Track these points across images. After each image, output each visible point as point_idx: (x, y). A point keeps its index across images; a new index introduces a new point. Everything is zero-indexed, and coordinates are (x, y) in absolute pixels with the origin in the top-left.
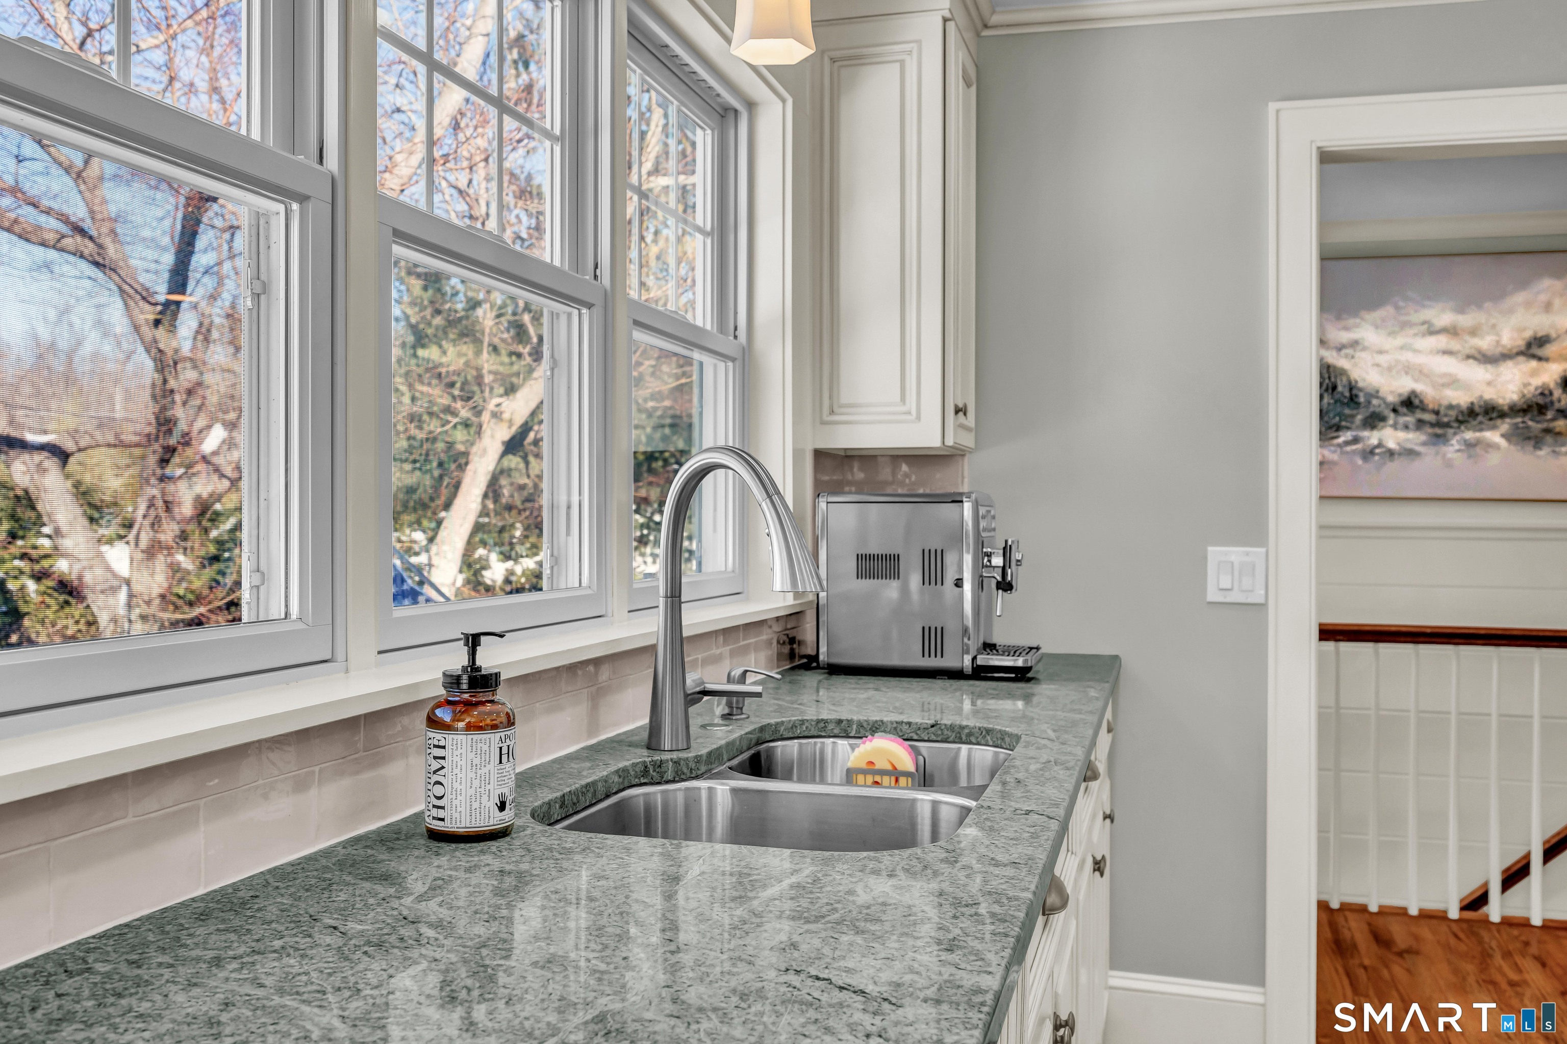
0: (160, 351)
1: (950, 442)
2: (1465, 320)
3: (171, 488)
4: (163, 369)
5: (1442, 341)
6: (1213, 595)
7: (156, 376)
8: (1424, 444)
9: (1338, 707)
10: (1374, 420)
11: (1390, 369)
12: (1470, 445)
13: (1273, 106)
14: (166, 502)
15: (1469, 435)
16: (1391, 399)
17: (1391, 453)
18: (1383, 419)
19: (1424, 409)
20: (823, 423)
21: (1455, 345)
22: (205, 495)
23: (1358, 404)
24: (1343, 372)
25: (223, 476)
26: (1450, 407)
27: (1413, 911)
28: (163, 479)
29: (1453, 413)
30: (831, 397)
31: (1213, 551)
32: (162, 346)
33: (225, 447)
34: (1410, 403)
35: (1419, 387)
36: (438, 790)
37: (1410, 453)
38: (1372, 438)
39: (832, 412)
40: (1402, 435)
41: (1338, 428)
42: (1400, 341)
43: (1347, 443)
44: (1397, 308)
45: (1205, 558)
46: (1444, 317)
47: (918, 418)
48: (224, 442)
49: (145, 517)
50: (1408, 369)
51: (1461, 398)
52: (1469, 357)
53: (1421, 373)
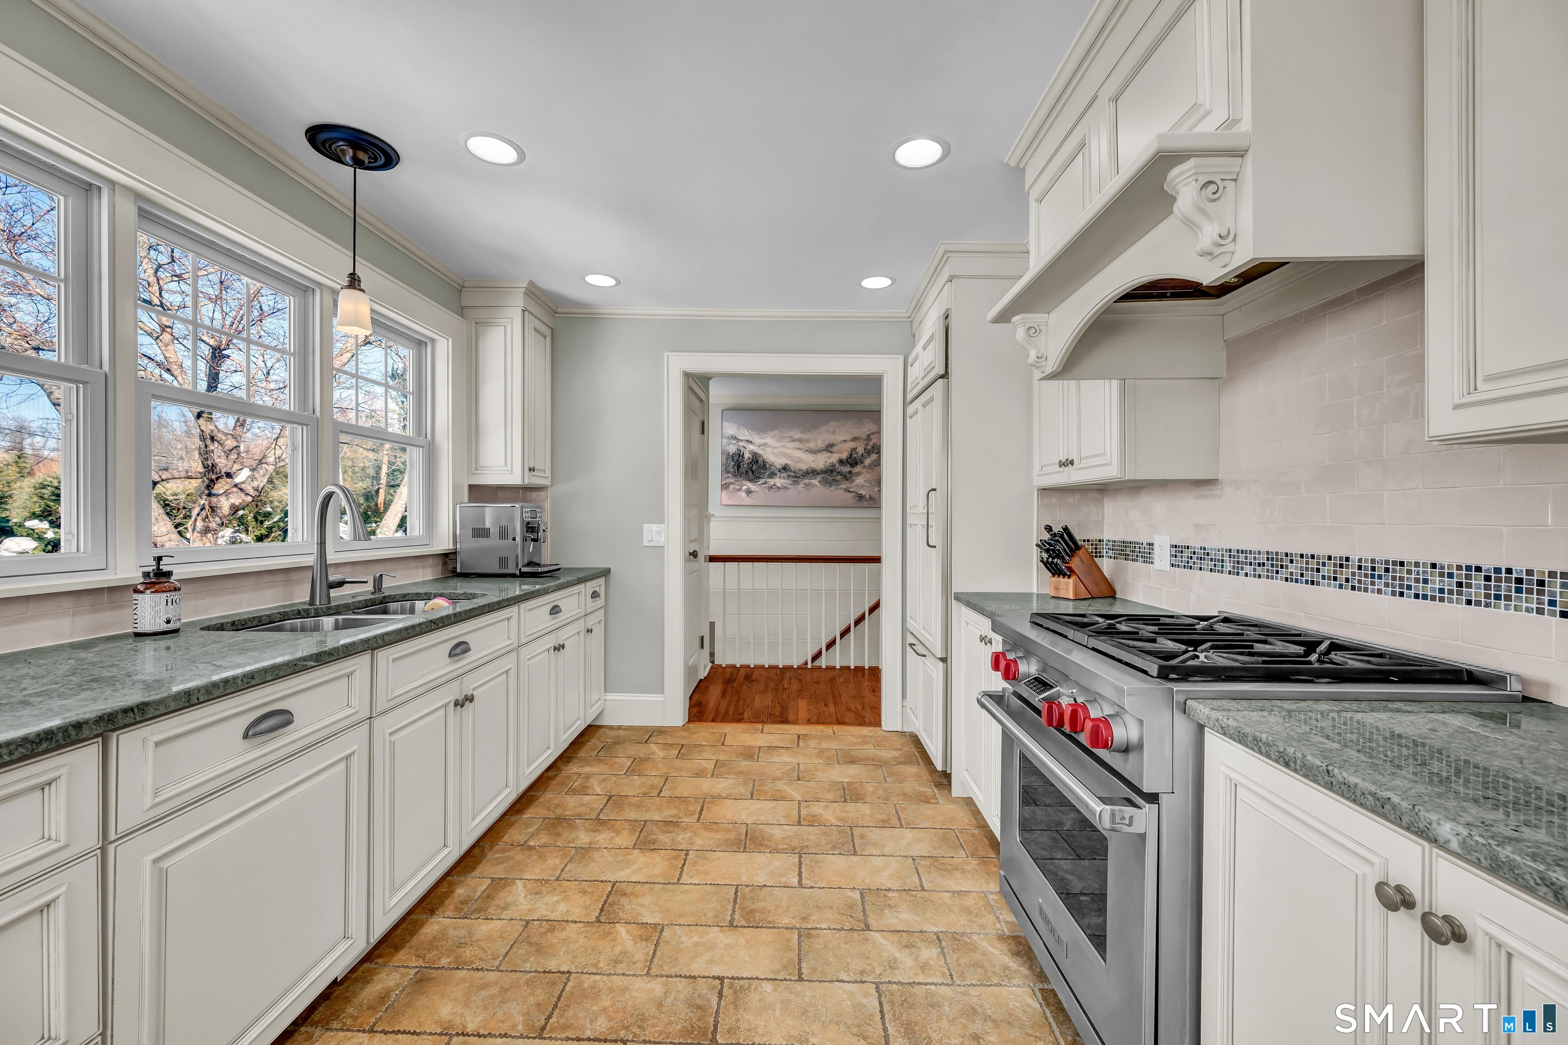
0: (202, 431)
1: (526, 482)
2: (805, 436)
3: (214, 500)
4: (204, 440)
5: (796, 444)
6: (645, 544)
7: (201, 443)
8: (790, 484)
9: (739, 589)
10: (772, 475)
11: (778, 455)
12: (806, 485)
13: (666, 354)
14: (211, 507)
15: (806, 481)
16: (778, 466)
17: (779, 488)
18: (776, 475)
19: (790, 471)
20: (473, 474)
21: (801, 446)
22: (237, 504)
23: (766, 468)
24: (761, 456)
25: (247, 494)
26: (800, 470)
27: (767, 666)
28: (209, 495)
29: (801, 473)
30: (476, 463)
31: (646, 527)
32: (203, 428)
33: (250, 480)
34: (785, 468)
35: (788, 462)
36: (136, 617)
37: (786, 488)
38: (772, 482)
39: (477, 469)
40: (782, 481)
41: (759, 478)
42: (781, 444)
43: (762, 484)
44: (780, 431)
45: (642, 529)
46: (797, 435)
47: (512, 472)
48: (248, 477)
49: (198, 515)
50: (784, 455)
51: (804, 467)
52: (806, 451)
53: (789, 457)
